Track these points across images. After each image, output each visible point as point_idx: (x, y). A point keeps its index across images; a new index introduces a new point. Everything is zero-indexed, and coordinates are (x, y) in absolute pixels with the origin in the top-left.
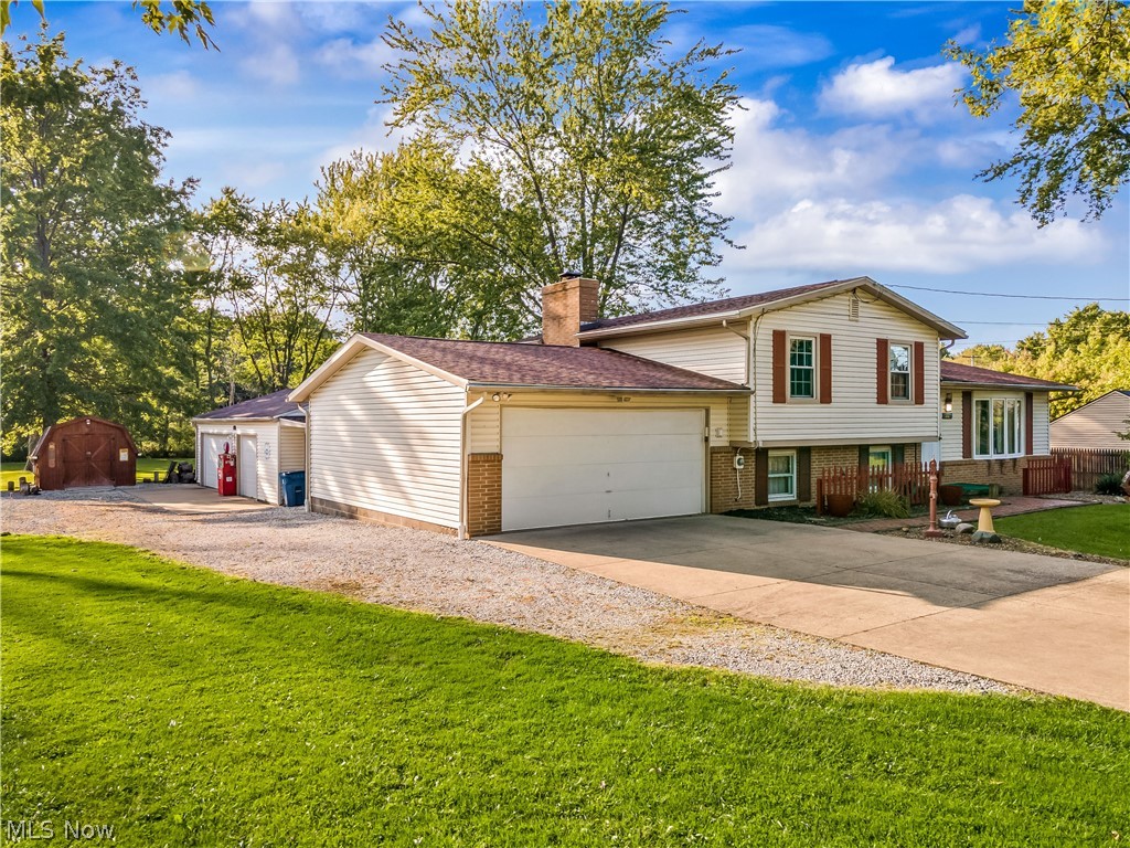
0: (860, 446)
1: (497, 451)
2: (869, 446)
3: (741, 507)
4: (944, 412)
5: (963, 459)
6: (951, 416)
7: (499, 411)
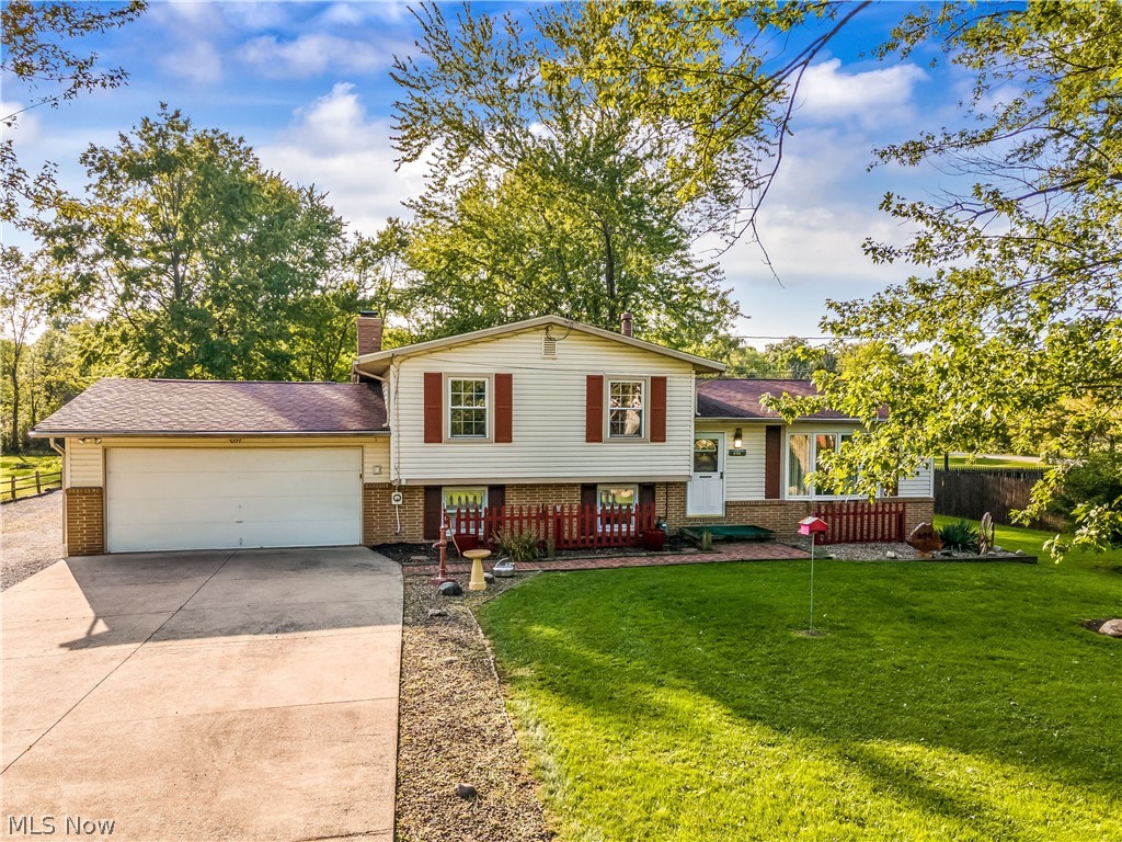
0: (583, 485)
1: (101, 485)
2: (596, 484)
3: (404, 541)
4: (732, 448)
5: (764, 499)
6: (743, 453)
7: (100, 451)
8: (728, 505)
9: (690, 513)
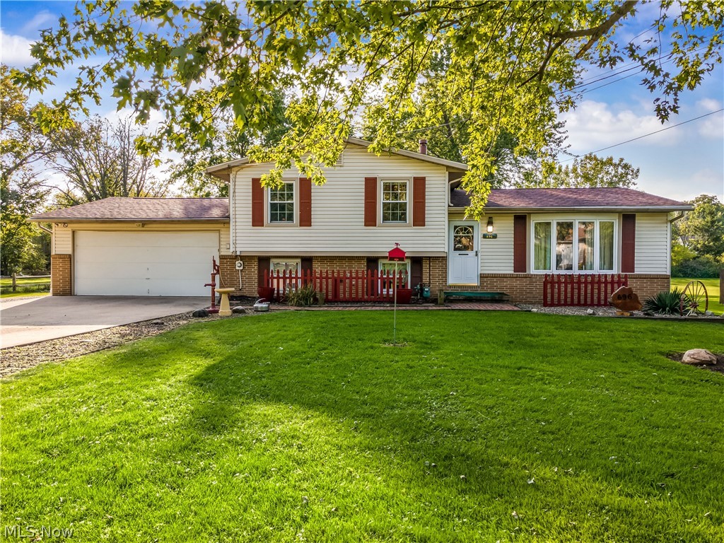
0: (367, 258)
1: (70, 252)
2: (377, 258)
3: (245, 294)
4: (485, 233)
5: (512, 272)
6: (495, 237)
7: (70, 232)
8: (482, 276)
9: (451, 281)
